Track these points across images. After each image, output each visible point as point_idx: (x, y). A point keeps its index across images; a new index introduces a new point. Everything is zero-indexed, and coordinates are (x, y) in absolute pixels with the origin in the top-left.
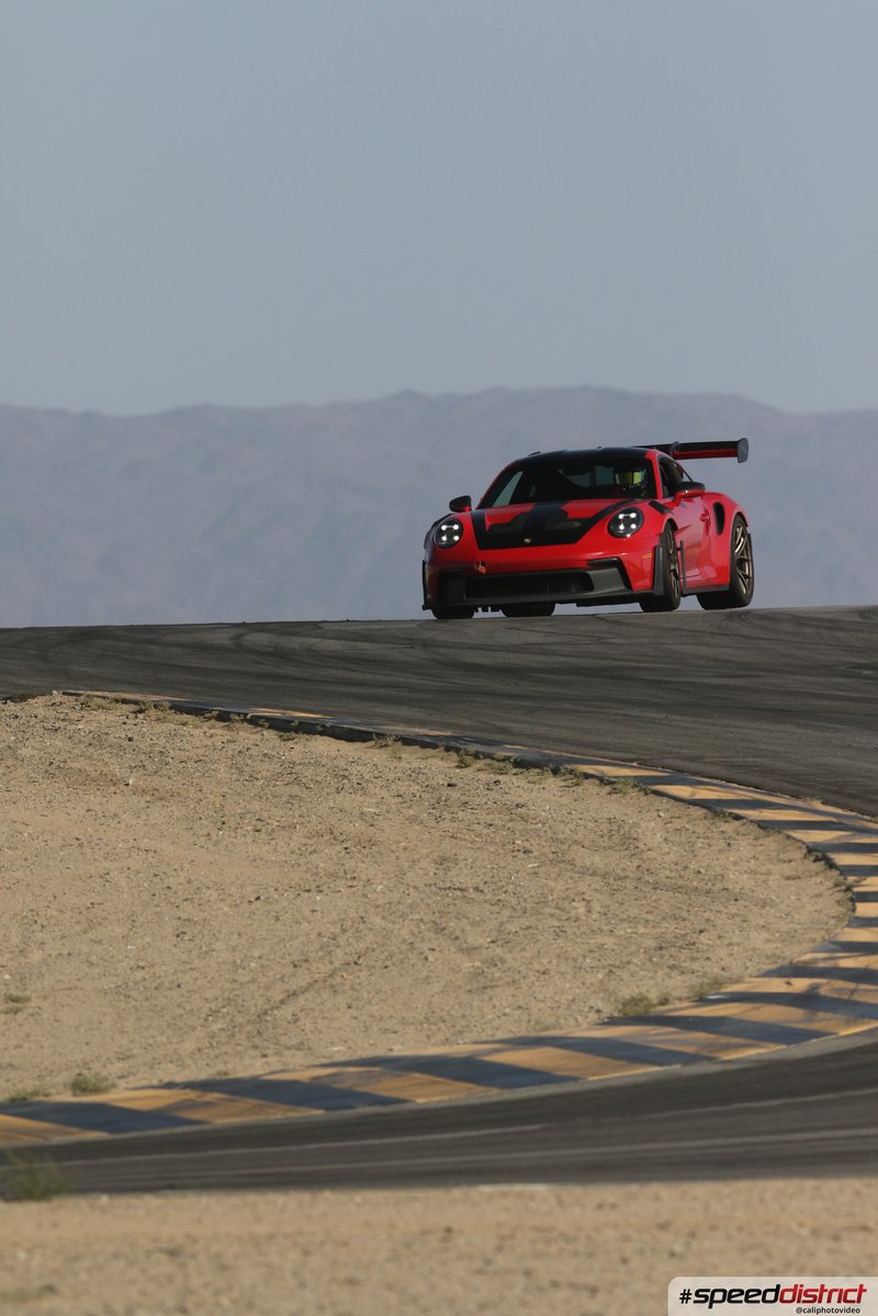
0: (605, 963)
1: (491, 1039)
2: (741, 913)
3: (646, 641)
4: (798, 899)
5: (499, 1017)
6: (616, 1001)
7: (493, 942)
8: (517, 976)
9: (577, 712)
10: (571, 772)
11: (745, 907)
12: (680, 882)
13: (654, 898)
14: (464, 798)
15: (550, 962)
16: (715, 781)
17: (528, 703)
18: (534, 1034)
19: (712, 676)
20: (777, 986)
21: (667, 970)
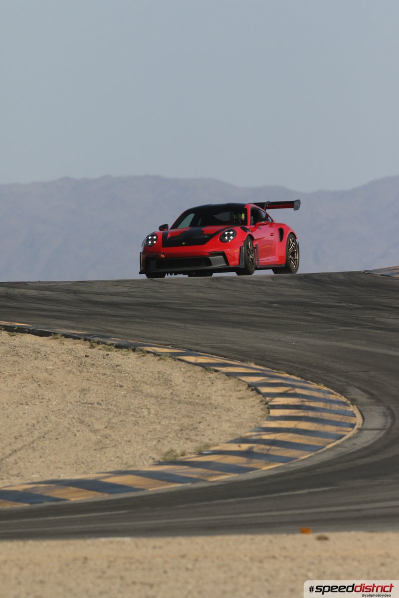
0: (157, 437)
1: (104, 471)
2: (218, 414)
3: (175, 291)
4: (244, 408)
5: (108, 461)
6: (161, 454)
7: (106, 427)
8: (117, 443)
9: (144, 323)
10: (141, 350)
11: (220, 411)
12: (191, 400)
13: (179, 407)
14: (93, 362)
15: (131, 437)
16: (206, 354)
17: (121, 319)
18: (125, 469)
19: (205, 307)
20: (234, 447)
21: (184, 440)
